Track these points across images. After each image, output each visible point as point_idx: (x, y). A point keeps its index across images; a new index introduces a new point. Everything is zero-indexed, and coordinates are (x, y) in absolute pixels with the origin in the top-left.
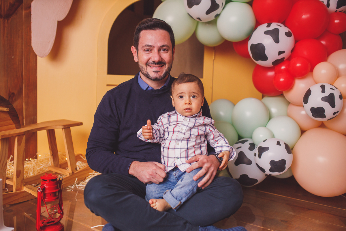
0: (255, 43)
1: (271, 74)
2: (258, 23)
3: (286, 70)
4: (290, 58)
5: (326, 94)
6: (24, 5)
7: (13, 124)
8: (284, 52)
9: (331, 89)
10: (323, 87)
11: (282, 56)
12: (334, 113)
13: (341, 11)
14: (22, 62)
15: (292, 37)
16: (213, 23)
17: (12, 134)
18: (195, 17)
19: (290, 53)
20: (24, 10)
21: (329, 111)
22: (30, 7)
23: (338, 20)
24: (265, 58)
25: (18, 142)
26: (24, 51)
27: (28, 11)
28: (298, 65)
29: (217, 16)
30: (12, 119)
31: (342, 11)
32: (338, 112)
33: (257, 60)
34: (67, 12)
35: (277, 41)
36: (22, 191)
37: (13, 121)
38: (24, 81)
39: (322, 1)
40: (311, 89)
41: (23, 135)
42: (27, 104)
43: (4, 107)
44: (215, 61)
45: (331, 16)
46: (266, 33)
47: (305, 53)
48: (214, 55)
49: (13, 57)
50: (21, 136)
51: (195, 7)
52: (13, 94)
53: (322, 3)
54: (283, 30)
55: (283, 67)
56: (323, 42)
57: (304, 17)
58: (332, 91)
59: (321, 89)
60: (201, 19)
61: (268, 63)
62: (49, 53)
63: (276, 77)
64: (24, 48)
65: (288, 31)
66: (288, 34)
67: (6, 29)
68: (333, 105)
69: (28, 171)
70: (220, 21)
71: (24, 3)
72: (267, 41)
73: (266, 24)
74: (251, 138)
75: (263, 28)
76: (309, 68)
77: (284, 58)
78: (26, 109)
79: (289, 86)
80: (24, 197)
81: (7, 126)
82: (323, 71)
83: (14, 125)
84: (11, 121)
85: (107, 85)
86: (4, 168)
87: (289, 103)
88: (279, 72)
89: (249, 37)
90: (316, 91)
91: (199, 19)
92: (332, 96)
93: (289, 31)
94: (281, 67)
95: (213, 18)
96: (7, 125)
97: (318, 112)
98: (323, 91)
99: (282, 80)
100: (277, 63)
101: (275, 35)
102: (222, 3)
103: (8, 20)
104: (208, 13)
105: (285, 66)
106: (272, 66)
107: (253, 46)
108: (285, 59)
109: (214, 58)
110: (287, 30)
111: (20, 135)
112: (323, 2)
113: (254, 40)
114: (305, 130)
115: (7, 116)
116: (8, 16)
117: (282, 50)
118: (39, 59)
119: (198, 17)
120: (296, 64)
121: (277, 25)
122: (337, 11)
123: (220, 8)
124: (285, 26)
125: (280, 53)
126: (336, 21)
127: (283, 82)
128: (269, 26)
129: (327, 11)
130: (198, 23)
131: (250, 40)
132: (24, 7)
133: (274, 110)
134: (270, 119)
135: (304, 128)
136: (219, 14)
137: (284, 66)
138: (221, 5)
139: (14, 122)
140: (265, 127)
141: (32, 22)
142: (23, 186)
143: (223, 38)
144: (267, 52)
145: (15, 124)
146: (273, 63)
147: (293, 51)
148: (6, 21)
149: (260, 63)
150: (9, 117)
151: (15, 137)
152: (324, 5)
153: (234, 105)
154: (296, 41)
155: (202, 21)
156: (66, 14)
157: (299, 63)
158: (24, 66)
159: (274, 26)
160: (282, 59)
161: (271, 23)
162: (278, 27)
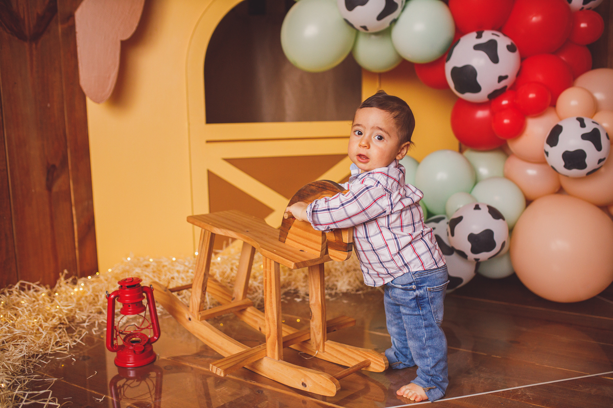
0: (460, 65)
1: (484, 113)
2: (460, 32)
3: (511, 106)
4: (515, 86)
6: (59, 14)
8: (506, 77)
11: (504, 83)
13: (589, 9)
14: (63, 111)
15: (517, 52)
16: (386, 33)
18: (357, 26)
19: (515, 79)
20: (59, 24)
22: (71, 17)
23: (585, 22)
24: (477, 88)
26: (64, 93)
28: (532, 96)
31: (591, 8)
33: (463, 92)
34: (136, 25)
35: (495, 59)
38: (68, 144)
42: (76, 182)
45: (574, 17)
46: (477, 47)
47: (540, 77)
49: (49, 105)
51: (359, 9)
52: (54, 166)
54: (503, 42)
55: (505, 102)
56: (563, 58)
57: (534, 19)
60: (368, 28)
61: (481, 96)
62: (109, 95)
63: (494, 119)
64: (64, 88)
65: (510, 44)
66: (511, 48)
67: (34, 59)
69: (97, 294)
70: (397, 31)
71: (59, 12)
72: (479, 61)
73: (474, 34)
75: (470, 40)
76: (550, 100)
77: (506, 87)
78: (75, 191)
79: (517, 130)
82: (574, 103)
85: (208, 142)
88: (498, 110)
89: (447, 53)
91: (365, 28)
93: (512, 43)
94: (502, 102)
95: (387, 25)
99: (506, 121)
100: (495, 95)
101: (490, 49)
102: (402, 1)
103: (36, 44)
104: (380, 17)
105: (508, 100)
107: (455, 69)
110: (509, 41)
113: (456, 61)
114: (533, 198)
116: (36, 37)
117: (503, 74)
119: (363, 25)
120: (528, 95)
121: (493, 34)
122: (583, 8)
123: (399, 9)
124: (505, 34)
125: (501, 79)
126: (583, 25)
127: (507, 124)
128: (479, 36)
129: (568, 9)
130: (359, 33)
132: (59, 19)
135: (532, 196)
136: (396, 18)
137: (506, 100)
138: (399, 4)
141: (78, 44)
143: (400, 58)
144: (480, 79)
146: (489, 96)
147: (520, 74)
148: (34, 45)
154: (523, 59)
155: (370, 31)
156: (134, 29)
157: (533, 93)
158: (66, 119)
159: (487, 36)
160: (504, 89)
161: (483, 32)
162: (495, 38)
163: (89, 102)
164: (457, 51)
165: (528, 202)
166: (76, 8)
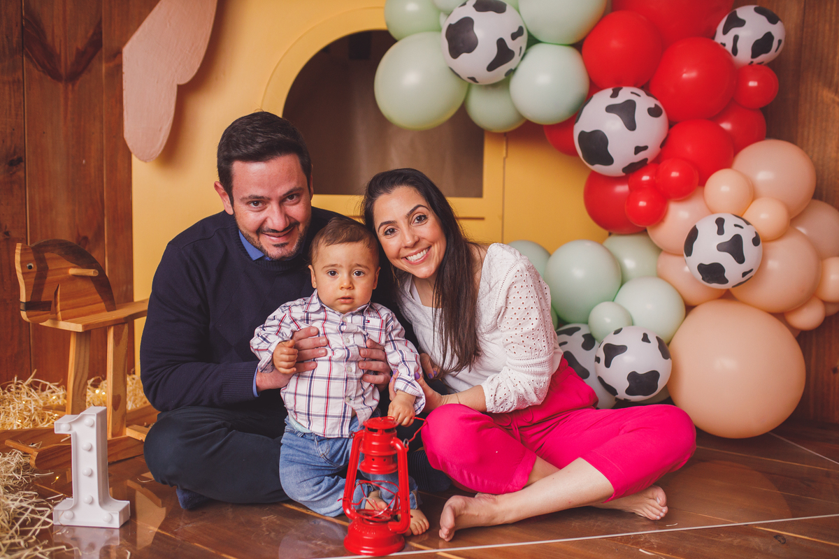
0: (588, 130)
1: (622, 189)
2: (594, 87)
3: (652, 183)
4: (658, 159)
5: (726, 237)
6: (104, 50)
7: (101, 302)
8: (645, 148)
9: (736, 225)
10: (720, 222)
11: (642, 155)
12: (744, 274)
13: (760, 64)
14: (102, 170)
15: (663, 117)
16: (503, 85)
17: (104, 323)
19: (660, 149)
20: (103, 62)
21: (733, 270)
22: (118, 54)
23: (754, 80)
24: (608, 160)
25: (114, 338)
26: (105, 148)
27: (112, 64)
28: (675, 174)
29: (511, 72)
30: (100, 292)
31: (762, 62)
32: (751, 270)
33: (592, 164)
34: (197, 66)
35: (631, 126)
36: (123, 436)
37: (100, 295)
38: (105, 212)
39: (723, 42)
40: (697, 227)
41: (124, 324)
42: (113, 260)
43: (83, 268)
44: (506, 160)
45: (740, 73)
46: (610, 109)
47: (689, 149)
48: (505, 147)
49: (84, 162)
50: (120, 326)
51: (464, 56)
52: (86, 238)
53: (722, 46)
54: (644, 102)
55: (645, 178)
56: (726, 126)
57: (685, 76)
58: (738, 231)
59: (716, 227)
60: (477, 80)
62: (160, 152)
63: (631, 198)
64: (104, 142)
65: (653, 106)
66: (654, 112)
67: (70, 103)
68: (740, 259)
70: (517, 83)
71: (104, 47)
72: (612, 126)
73: (610, 91)
74: (587, 323)
75: (603, 98)
76: (697, 180)
77: (646, 160)
78: (111, 271)
79: (657, 215)
80: (127, 449)
81: (90, 306)
82: (725, 189)
83: (103, 304)
84: (98, 296)
86: (82, 393)
87: (659, 250)
88: (637, 188)
89: (575, 116)
90: (707, 232)
91: (473, 79)
92: (737, 240)
93: (656, 105)
94: (642, 177)
95: (502, 77)
96: (90, 304)
97: (712, 272)
98: (721, 231)
99: (642, 204)
100: (632, 170)
101: (626, 112)
102: (521, 48)
103: (73, 85)
104: (491, 67)
105: (650, 176)
106: (624, 174)
107: (582, 134)
108: (648, 162)
109: (504, 155)
110: (651, 102)
111: (118, 324)
112: (724, 45)
113: (585, 124)
114: (694, 304)
115: (90, 287)
116: (73, 77)
118: (136, 162)
120: (670, 173)
121: (632, 93)
122: (752, 62)
123: (517, 58)
124: (648, 94)
125: (638, 150)
126: (752, 84)
127: (643, 207)
128: (615, 95)
129: (731, 63)
130: (470, 86)
131: (577, 121)
132: (104, 56)
133: (629, 264)
134: (622, 284)
135: (692, 300)
136: (513, 68)
137: (648, 175)
138: (517, 52)
139: (102, 298)
140: (613, 301)
141: (124, 88)
142: (125, 426)
143: (521, 116)
144: (612, 149)
145: (105, 301)
146: (624, 170)
147: (664, 144)
148: (70, 87)
149: (599, 168)
150: (94, 288)
151: (110, 327)
152: (726, 51)
153: (549, 255)
154: (671, 124)
155: (480, 84)
156: (195, 71)
157: (676, 171)
158: (105, 180)
159: (626, 94)
160: (643, 162)
161: (621, 88)
162: (634, 98)
163: (135, 160)
164: (588, 111)
165: (689, 308)
166: (124, 43)
